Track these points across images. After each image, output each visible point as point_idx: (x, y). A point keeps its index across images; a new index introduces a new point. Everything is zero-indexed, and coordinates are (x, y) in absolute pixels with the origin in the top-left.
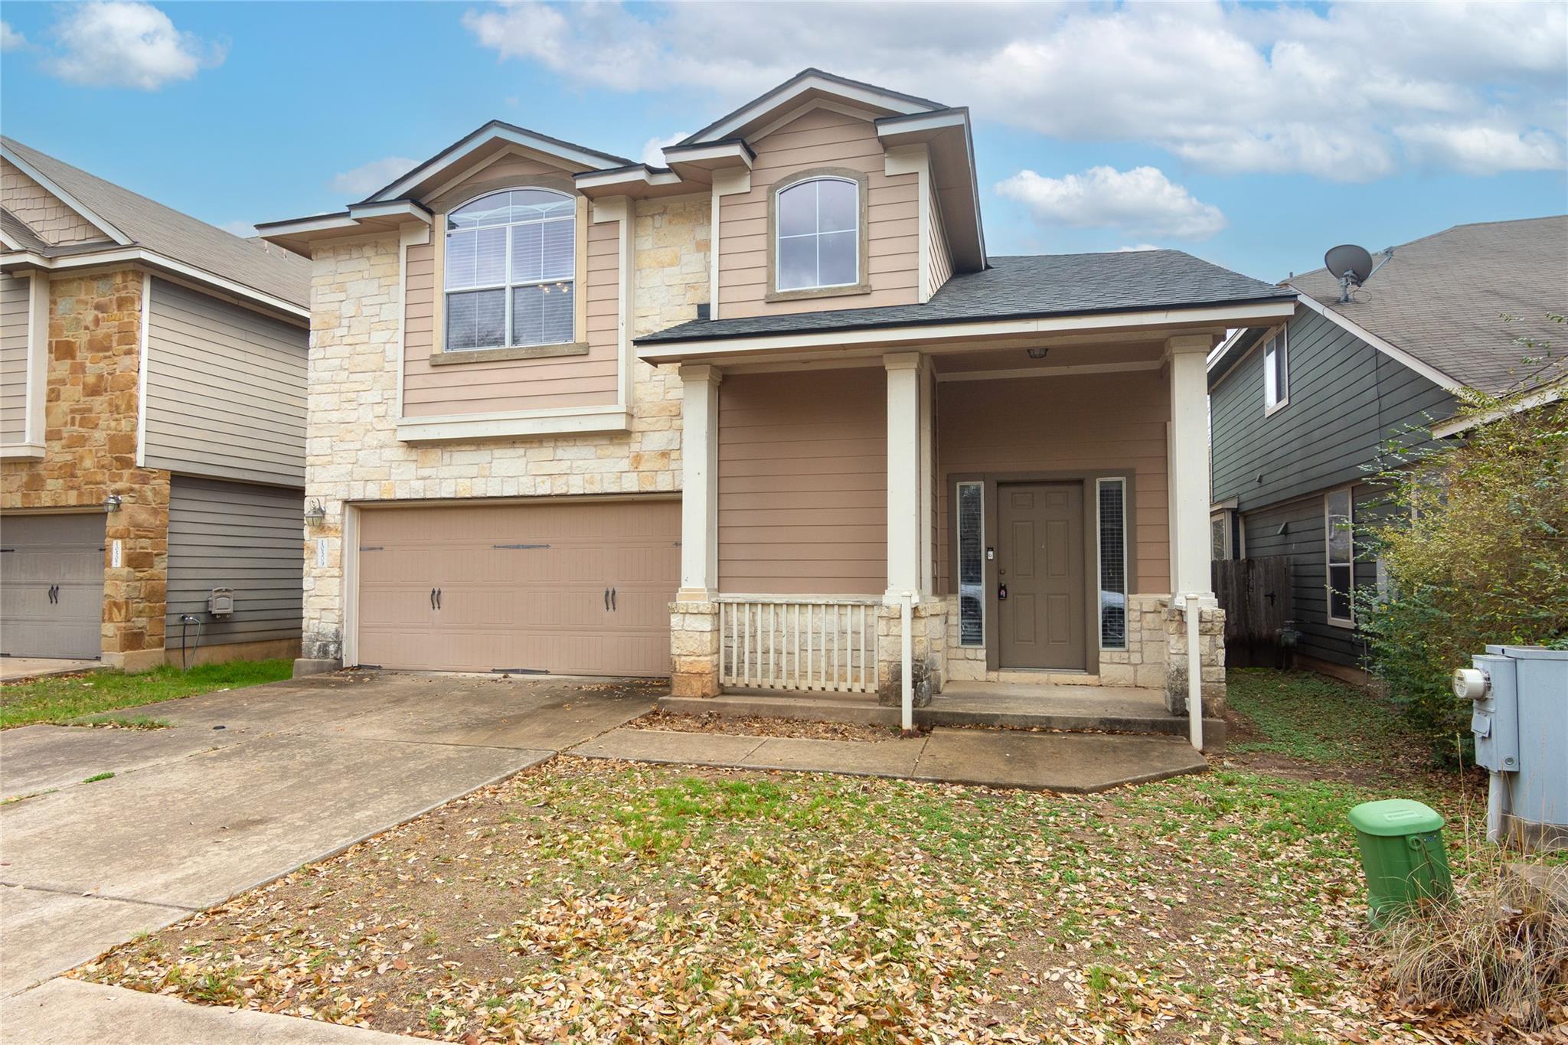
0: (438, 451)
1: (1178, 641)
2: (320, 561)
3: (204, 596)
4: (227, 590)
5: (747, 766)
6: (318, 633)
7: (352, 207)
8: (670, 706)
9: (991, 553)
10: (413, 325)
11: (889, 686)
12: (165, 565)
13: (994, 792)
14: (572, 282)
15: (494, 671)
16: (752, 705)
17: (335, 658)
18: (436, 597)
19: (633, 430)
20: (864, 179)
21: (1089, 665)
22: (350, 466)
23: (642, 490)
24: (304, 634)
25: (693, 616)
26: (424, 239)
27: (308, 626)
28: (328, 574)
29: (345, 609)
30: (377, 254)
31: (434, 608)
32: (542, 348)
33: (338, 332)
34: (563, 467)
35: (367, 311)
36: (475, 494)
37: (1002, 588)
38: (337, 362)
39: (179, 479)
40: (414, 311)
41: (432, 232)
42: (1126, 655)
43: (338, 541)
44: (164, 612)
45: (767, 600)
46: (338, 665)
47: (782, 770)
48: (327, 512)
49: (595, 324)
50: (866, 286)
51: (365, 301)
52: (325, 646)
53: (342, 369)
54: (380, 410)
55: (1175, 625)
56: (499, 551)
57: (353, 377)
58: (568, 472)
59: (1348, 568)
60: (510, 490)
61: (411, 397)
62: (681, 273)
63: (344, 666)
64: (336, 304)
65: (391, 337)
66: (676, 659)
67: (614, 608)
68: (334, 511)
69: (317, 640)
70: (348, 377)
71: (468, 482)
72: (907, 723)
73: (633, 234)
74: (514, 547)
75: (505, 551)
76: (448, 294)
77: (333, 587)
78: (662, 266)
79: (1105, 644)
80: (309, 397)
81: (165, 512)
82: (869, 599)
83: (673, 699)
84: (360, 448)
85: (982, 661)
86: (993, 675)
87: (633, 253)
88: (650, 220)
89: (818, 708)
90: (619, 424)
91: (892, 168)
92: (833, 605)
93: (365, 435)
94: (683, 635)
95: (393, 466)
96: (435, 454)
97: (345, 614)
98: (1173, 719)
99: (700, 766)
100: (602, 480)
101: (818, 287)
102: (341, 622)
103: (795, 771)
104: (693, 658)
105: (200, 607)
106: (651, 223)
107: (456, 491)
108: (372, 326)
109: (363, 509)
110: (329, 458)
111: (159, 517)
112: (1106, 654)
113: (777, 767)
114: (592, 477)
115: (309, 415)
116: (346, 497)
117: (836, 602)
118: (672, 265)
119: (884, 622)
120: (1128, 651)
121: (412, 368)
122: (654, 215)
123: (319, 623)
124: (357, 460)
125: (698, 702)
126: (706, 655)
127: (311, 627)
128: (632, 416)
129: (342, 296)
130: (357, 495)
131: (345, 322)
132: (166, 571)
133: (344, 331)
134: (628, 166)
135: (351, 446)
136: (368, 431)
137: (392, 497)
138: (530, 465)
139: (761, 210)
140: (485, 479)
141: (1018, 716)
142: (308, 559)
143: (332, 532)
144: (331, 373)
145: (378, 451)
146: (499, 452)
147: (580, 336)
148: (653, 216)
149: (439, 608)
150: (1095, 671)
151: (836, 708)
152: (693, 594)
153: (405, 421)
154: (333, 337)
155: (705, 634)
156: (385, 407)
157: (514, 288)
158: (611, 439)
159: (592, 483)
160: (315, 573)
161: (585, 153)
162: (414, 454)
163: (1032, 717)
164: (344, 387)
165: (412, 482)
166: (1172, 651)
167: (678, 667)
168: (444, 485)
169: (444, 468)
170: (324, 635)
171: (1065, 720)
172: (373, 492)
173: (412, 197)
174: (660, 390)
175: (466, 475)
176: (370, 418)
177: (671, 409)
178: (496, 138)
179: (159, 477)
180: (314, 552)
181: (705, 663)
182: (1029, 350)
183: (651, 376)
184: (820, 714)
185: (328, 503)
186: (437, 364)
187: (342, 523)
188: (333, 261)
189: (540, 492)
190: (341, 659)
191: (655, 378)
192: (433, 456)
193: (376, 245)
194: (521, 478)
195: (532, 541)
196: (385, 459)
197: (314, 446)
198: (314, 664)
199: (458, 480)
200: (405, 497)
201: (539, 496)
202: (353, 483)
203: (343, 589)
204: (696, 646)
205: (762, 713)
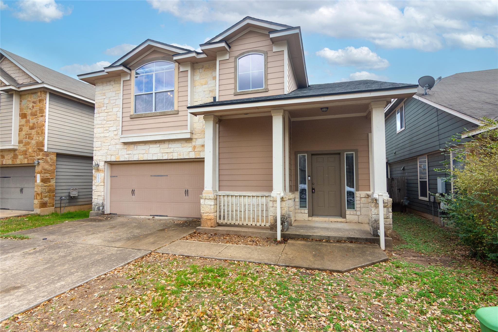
0: (133, 146)
1: (375, 210)
2: (97, 180)
3: (68, 191)
4: (75, 189)
5: (217, 258)
6: (97, 203)
7: (105, 68)
8: (200, 230)
9: (309, 178)
10: (125, 106)
11: (273, 224)
12: (54, 181)
13: (308, 271)
14: (173, 91)
15: (151, 215)
16: (227, 230)
17: (102, 211)
18: (133, 192)
19: (193, 138)
20: (266, 54)
21: (342, 215)
22: (106, 151)
23: (196, 157)
24: (93, 204)
25: (207, 200)
26: (128, 78)
27: (94, 201)
28: (100, 185)
30: (115, 84)
31: (133, 195)
32: (164, 112)
33: (103, 108)
34: (171, 150)
35: (112, 102)
36: (144, 159)
37: (313, 189)
38: (103, 118)
39: (59, 155)
40: (125, 101)
41: (131, 76)
42: (355, 212)
43: (103, 174)
44: (54, 196)
45: (233, 194)
46: (103, 213)
47: (230, 260)
48: (100, 165)
49: (181, 104)
50: (267, 89)
51: (111, 99)
52: (99, 207)
53: (104, 120)
54: (116, 133)
55: (374, 204)
56: (152, 177)
58: (173, 152)
59: (426, 181)
60: (155, 158)
61: (124, 128)
62: (208, 87)
63: (105, 214)
64: (103, 100)
65: (119, 110)
66: (202, 214)
67: (188, 196)
68: (102, 164)
69: (97, 205)
70: (106, 123)
71: (142, 155)
72: (279, 238)
73: (193, 74)
74: (157, 176)
75: (154, 177)
76: (136, 96)
77: (101, 188)
78: (202, 85)
79: (348, 208)
80: (95, 128)
81: (55, 165)
82: (266, 194)
83: (201, 228)
84: (109, 145)
85: (306, 213)
86: (310, 218)
87: (193, 81)
88: (198, 70)
89: (249, 232)
90: (188, 136)
91: (275, 49)
92: (255, 196)
93: (111, 141)
94: (205, 206)
95: (119, 150)
96: (132, 146)
97: (105, 197)
98: (373, 237)
99: (201, 257)
100: (183, 154)
101: (251, 89)
102: (104, 200)
103: (234, 261)
104: (208, 214)
105: (67, 194)
106: (199, 71)
107: (138, 158)
108: (113, 106)
109: (111, 164)
110: (100, 148)
111: (52, 167)
112: (348, 212)
113: (228, 259)
114: (180, 153)
115: (95, 134)
116: (105, 160)
117: (255, 195)
118: (205, 84)
119: (271, 202)
120: (356, 211)
121: (125, 119)
122: (200, 68)
123: (97, 200)
124: (109, 149)
125: (209, 229)
126: (212, 213)
127: (95, 201)
128: (193, 133)
129: (104, 97)
130: (109, 160)
131: (105, 105)
132: (55, 183)
134: (189, 52)
135: (107, 144)
136: (112, 139)
137: (119, 160)
138: (161, 150)
139: (232, 65)
140: (147, 154)
141: (318, 236)
142: (94, 180)
143: (101, 171)
144: (101, 121)
145: (115, 146)
146: (151, 146)
147: (176, 108)
148: (199, 69)
149: (134, 195)
150: (345, 217)
151: (256, 232)
152: (208, 192)
153: (122, 136)
154: (102, 110)
155: (212, 206)
157: (156, 93)
158: (186, 141)
159: (180, 155)
160: (96, 184)
161: (177, 48)
162: (126, 147)
163: (323, 236)
164: (105, 126)
165: (125, 155)
166: (373, 213)
167: (203, 217)
168: (135, 156)
169: (135, 151)
170: (99, 204)
171: (335, 238)
172: (113, 159)
173: (124, 65)
174: (202, 125)
175: (141, 153)
176: (113, 135)
178: (149, 45)
179: (52, 155)
180: (96, 178)
181: (212, 216)
182: (321, 109)
183: (199, 121)
184: (250, 234)
185: (100, 162)
186: (132, 118)
187: (104, 169)
188: (102, 86)
189: (164, 158)
190: (104, 211)
191: (200, 121)
192: (131, 147)
193: (115, 81)
194: (158, 154)
195: (162, 174)
196: (117, 148)
197: (96, 144)
198: (96, 213)
199: (139, 155)
200: (123, 160)
201: (164, 160)
202: (107, 156)
203: (104, 189)
204: (209, 210)
205: (231, 233)
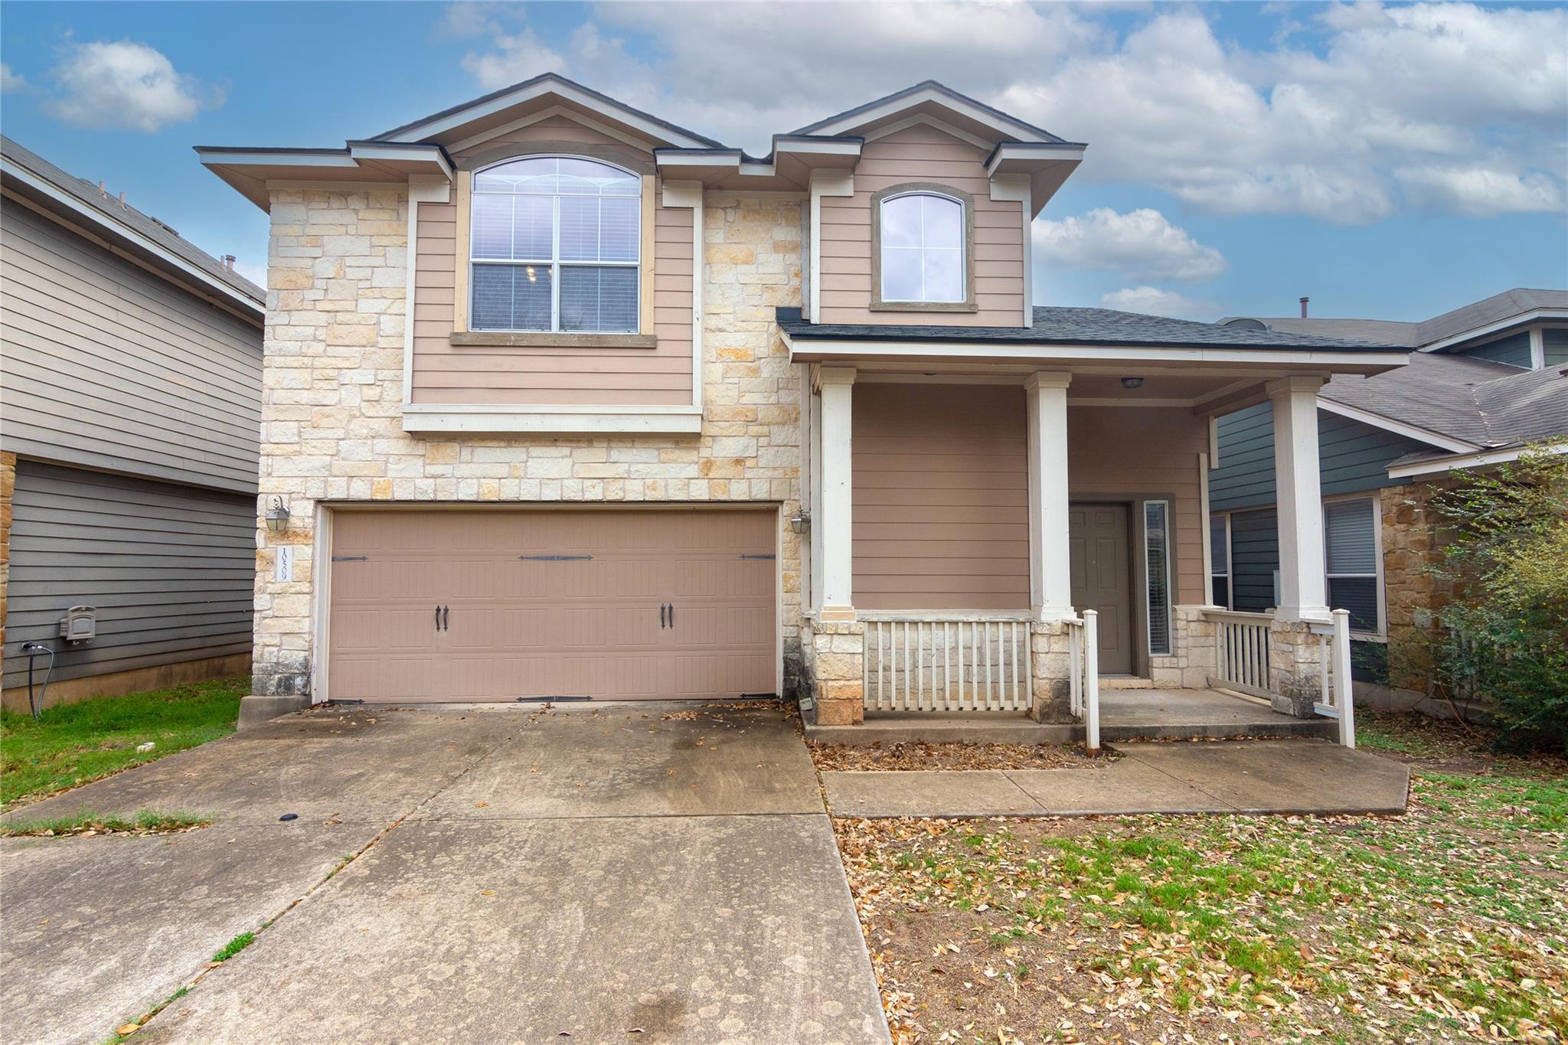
0: (456, 446)
2: (280, 574)
3: (56, 617)
4: (88, 609)
6: (277, 664)
7: (352, 144)
10: (429, 296)
11: (1051, 703)
12: (5, 578)
14: (636, 268)
15: (520, 700)
16: (913, 731)
17: (304, 694)
18: (441, 617)
19: (705, 434)
20: (969, 201)
21: (1140, 669)
22: (328, 458)
23: (713, 498)
24: (255, 665)
25: (841, 637)
26: (444, 197)
27: (262, 655)
28: (293, 590)
29: (315, 632)
30: (368, 207)
31: (438, 629)
32: (599, 337)
33: (310, 295)
34: (620, 470)
36: (504, 497)
38: (310, 331)
39: (28, 466)
40: (427, 280)
41: (454, 190)
42: (1172, 660)
43: (308, 550)
44: (3, 640)
45: (916, 618)
46: (306, 703)
48: (292, 513)
49: (665, 316)
50: (973, 305)
51: (349, 261)
52: (288, 679)
53: (315, 339)
54: (372, 393)
56: (526, 562)
57: (331, 351)
58: (625, 476)
59: (1226, 578)
60: (551, 494)
61: (423, 380)
62: (757, 273)
63: (313, 702)
64: (309, 260)
65: (389, 307)
66: (823, 684)
67: (671, 626)
68: (302, 513)
69: (276, 672)
70: (325, 351)
71: (495, 483)
72: (1094, 744)
73: (705, 226)
74: (547, 558)
75: (533, 562)
76: (474, 265)
77: (300, 605)
78: (735, 262)
79: (1154, 650)
80: (265, 370)
81: (8, 508)
83: (824, 728)
84: (342, 436)
87: (708, 244)
88: (720, 214)
89: (984, 730)
90: (692, 426)
91: (996, 193)
92: (984, 623)
93: (349, 421)
94: (831, 657)
95: (391, 460)
96: (452, 449)
97: (315, 639)
98: (1301, 722)
100: (666, 486)
102: (311, 649)
104: (842, 682)
105: (49, 632)
106: (723, 215)
107: (478, 493)
108: (360, 292)
109: (341, 511)
110: (296, 447)
112: (1158, 660)
114: (654, 483)
115: (266, 392)
116: (321, 496)
117: (988, 619)
118: (747, 263)
119: (1045, 639)
120: (1174, 656)
121: (424, 346)
122: (727, 208)
123: (279, 651)
124: (338, 451)
125: (850, 730)
126: (857, 679)
127: (266, 655)
128: (706, 419)
129: (317, 252)
130: (338, 491)
131: (320, 284)
132: (6, 585)
133: (320, 295)
134: (716, 148)
135: (330, 434)
136: (354, 417)
137: (389, 498)
138: (576, 466)
139: (865, 217)
140: (518, 481)
142: (263, 571)
143: (299, 539)
144: (300, 344)
145: (369, 442)
146: (536, 451)
147: (646, 325)
148: (724, 209)
149: (446, 628)
150: (1147, 675)
151: (1003, 729)
152: (838, 613)
153: (416, 408)
154: (302, 300)
155: (857, 656)
156: (379, 389)
157: (562, 266)
158: (677, 442)
159: (654, 489)
160: (271, 588)
161: (666, 127)
162: (420, 448)
164: (318, 362)
165: (417, 481)
167: (824, 693)
168: (462, 485)
169: (462, 465)
170: (286, 666)
172: (360, 491)
173: (436, 144)
174: (734, 393)
175: (493, 475)
176: (357, 401)
177: (747, 414)
178: (551, 93)
179: (1, 461)
180: (271, 562)
181: (856, 687)
182: (1124, 380)
183: (724, 378)
184: (987, 736)
185: (293, 503)
186: (458, 344)
187: (314, 528)
188: (303, 208)
189: (589, 497)
190: (310, 695)
191: (727, 380)
192: (449, 451)
193: (367, 196)
194: (565, 482)
195: (569, 552)
196: (378, 451)
197: (273, 431)
198: (273, 702)
199: (482, 480)
200: (408, 498)
201: (587, 502)
202: (331, 479)
203: (312, 609)
204: (846, 669)
205: (926, 738)
